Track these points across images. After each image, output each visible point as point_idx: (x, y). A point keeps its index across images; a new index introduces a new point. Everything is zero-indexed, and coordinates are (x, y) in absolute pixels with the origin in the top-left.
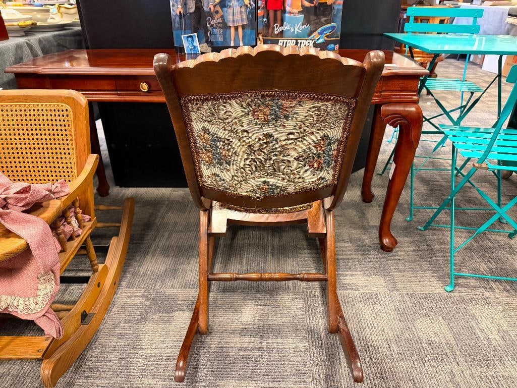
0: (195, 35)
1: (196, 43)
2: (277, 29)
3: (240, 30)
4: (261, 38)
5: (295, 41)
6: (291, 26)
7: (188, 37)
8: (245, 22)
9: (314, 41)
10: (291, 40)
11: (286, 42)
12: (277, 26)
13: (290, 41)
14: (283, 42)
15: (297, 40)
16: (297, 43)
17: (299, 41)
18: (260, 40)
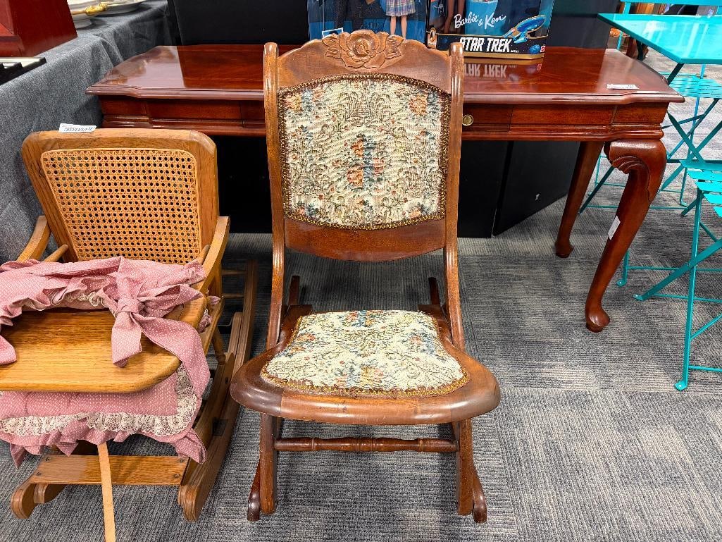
2: (459, 21)
3: (404, 23)
4: (434, 34)
5: (483, 39)
6: (479, 18)
8: (412, 11)
9: (511, 40)
10: (479, 37)
11: (471, 41)
12: (458, 17)
13: (477, 39)
14: (467, 41)
15: (486, 38)
16: (486, 42)
17: (490, 40)
18: (432, 36)
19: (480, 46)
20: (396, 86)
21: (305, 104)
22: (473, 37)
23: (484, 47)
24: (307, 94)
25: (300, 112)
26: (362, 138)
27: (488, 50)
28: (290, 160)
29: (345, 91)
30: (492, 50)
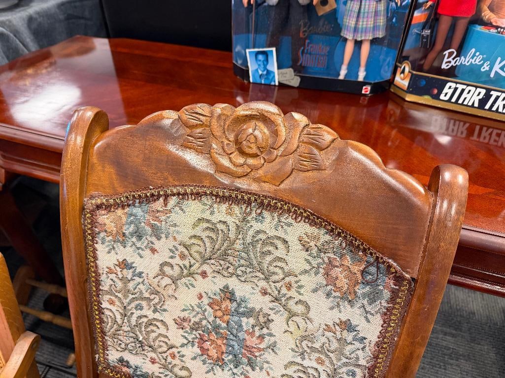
0: (272, 51)
1: (273, 66)
2: (450, 59)
3: (365, 49)
4: (407, 70)
5: (483, 91)
6: (484, 60)
7: (258, 53)
8: (380, 34)
10: (477, 87)
11: (463, 90)
12: (451, 54)
13: (473, 89)
14: (456, 89)
15: (488, 91)
16: (488, 96)
17: (494, 94)
18: (403, 72)
19: (476, 100)
20: (303, 228)
21: (132, 228)
22: (468, 85)
23: (483, 102)
24: (137, 211)
25: (121, 238)
26: (228, 294)
27: (487, 107)
28: (105, 305)
29: (207, 215)
30: (494, 109)
